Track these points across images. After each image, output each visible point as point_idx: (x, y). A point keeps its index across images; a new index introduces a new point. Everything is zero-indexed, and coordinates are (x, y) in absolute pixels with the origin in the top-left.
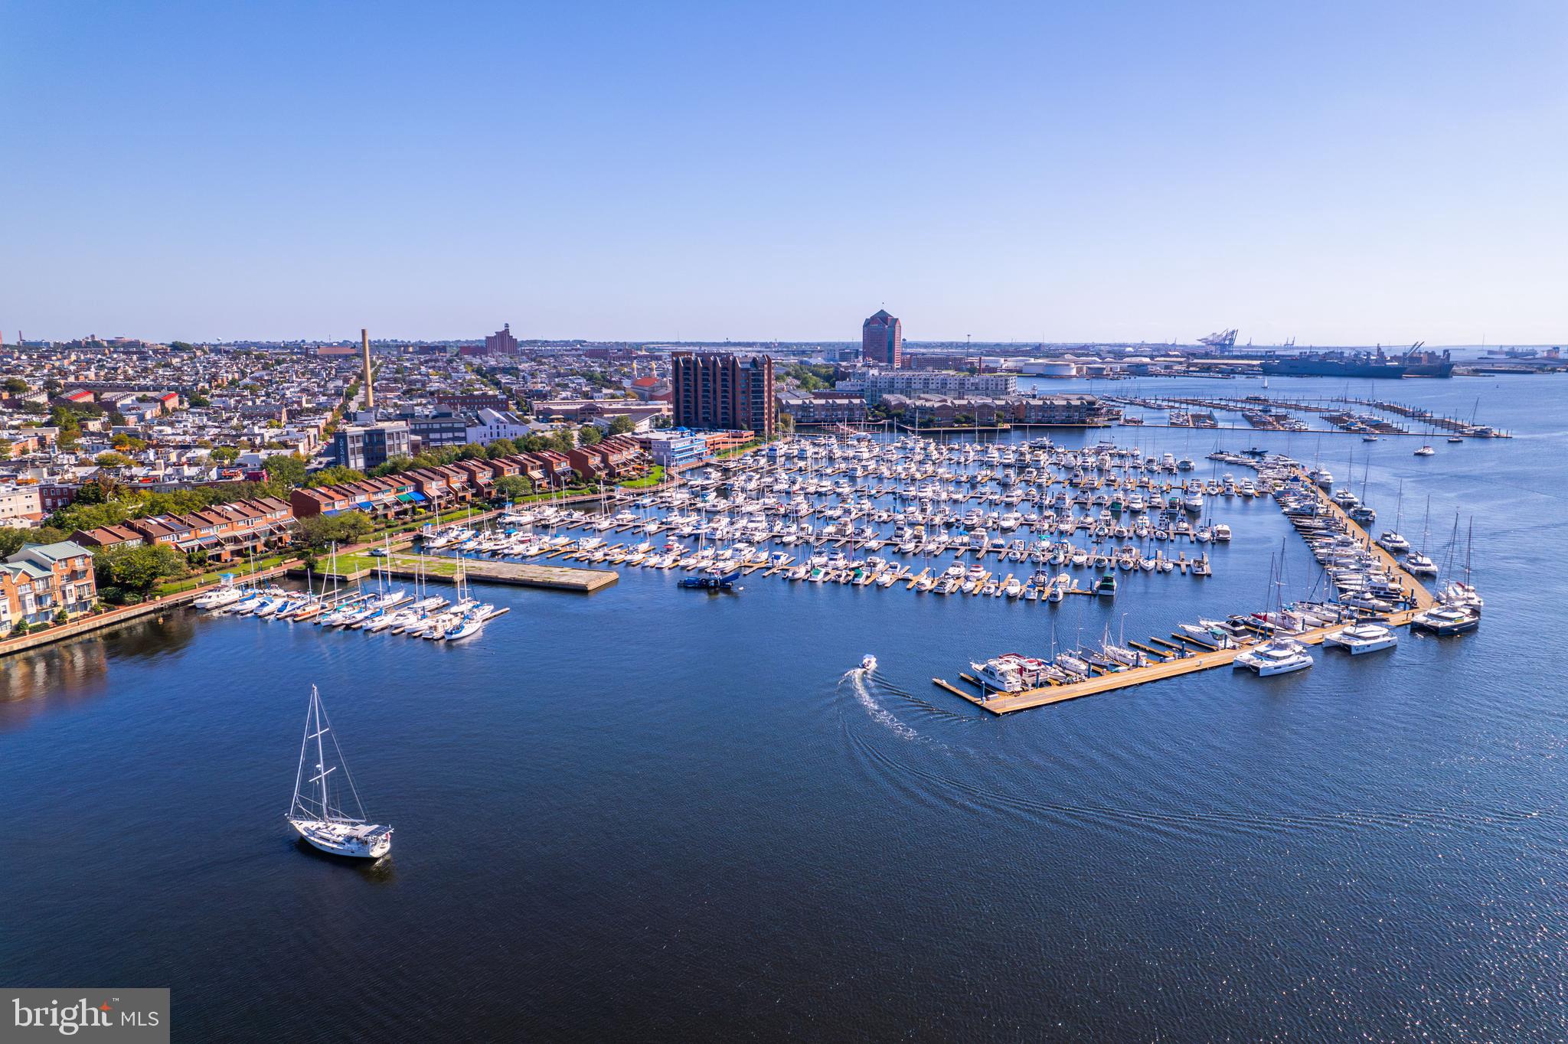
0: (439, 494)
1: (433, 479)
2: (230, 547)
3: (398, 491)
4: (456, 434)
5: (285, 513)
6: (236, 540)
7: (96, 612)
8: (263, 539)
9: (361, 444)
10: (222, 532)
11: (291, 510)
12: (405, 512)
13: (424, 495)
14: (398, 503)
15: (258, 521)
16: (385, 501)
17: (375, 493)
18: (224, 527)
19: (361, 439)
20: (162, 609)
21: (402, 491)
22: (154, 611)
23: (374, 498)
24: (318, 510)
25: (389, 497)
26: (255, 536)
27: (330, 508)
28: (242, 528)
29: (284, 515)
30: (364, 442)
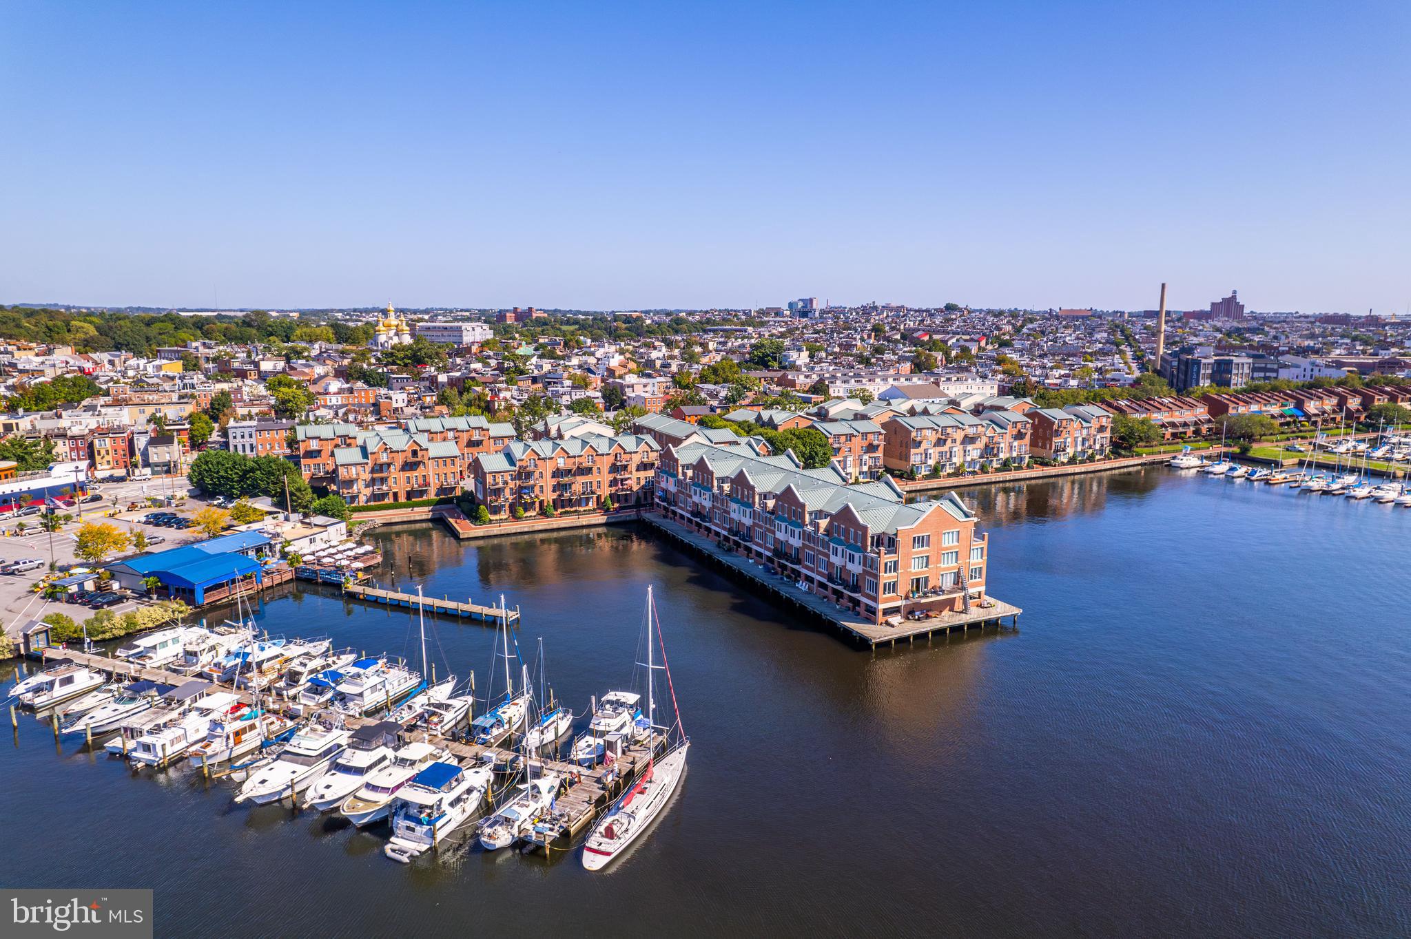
0: (1317, 412)
1: (1312, 399)
2: (1170, 430)
3: (1283, 406)
4: (1268, 374)
5: (1202, 410)
6: (1173, 425)
7: (1107, 458)
8: (1192, 429)
9: (1209, 371)
10: (1166, 417)
11: (1207, 408)
12: (1288, 424)
13: (1303, 411)
14: (1282, 416)
15: (1188, 413)
16: (1272, 412)
17: (1265, 405)
18: (1167, 414)
19: (1210, 366)
20: (1145, 464)
21: (1286, 406)
22: (1140, 465)
23: (1264, 408)
24: (1227, 411)
25: (1275, 410)
26: (1185, 424)
27: (1234, 412)
28: (1177, 416)
29: (1201, 412)
30: (1213, 369)
